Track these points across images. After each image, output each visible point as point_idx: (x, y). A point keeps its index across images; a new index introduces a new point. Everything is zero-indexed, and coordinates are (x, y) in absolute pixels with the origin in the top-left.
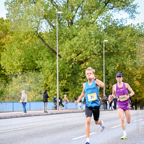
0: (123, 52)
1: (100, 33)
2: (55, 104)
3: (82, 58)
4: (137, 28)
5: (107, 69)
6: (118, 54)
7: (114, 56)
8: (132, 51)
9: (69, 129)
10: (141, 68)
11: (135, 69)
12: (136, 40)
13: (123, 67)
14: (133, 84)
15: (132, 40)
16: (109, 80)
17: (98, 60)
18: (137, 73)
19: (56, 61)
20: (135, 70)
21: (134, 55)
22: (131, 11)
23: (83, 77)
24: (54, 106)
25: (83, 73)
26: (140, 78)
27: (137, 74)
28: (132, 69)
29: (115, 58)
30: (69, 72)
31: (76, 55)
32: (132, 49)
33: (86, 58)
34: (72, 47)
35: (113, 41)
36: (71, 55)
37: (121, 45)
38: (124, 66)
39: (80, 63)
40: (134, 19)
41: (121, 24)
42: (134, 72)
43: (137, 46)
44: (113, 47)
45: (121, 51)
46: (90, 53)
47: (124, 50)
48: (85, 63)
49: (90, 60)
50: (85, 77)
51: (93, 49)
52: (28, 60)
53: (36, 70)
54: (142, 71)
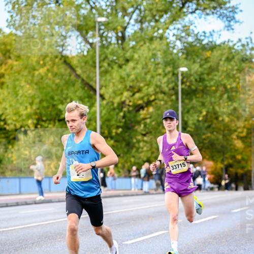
0: (214, 88)
1: (173, 55)
3: (142, 98)
4: (238, 47)
5: (186, 119)
7: (198, 95)
8: (229, 87)
9: (119, 225)
11: (235, 119)
13: (214, 116)
14: (231, 145)
15: (229, 69)
17: (170, 103)
18: (239, 126)
19: (95, 105)
20: (234, 121)
21: (234, 94)
22: (227, 18)
23: (144, 133)
25: (142, 126)
26: (244, 134)
27: (238, 128)
28: (229, 120)
29: (200, 99)
30: (119, 124)
31: (131, 94)
32: (229, 84)
33: (148, 99)
34: (122, 80)
35: (196, 69)
36: (122, 94)
38: (215, 114)
39: (137, 108)
40: (231, 31)
41: (211, 40)
44: (196, 80)
45: (211, 86)
46: (155, 90)
47: (216, 85)
48: (146, 109)
49: (156, 103)
50: (147, 133)
51: (161, 83)
52: (45, 104)
53: (60, 120)
54: (246, 123)
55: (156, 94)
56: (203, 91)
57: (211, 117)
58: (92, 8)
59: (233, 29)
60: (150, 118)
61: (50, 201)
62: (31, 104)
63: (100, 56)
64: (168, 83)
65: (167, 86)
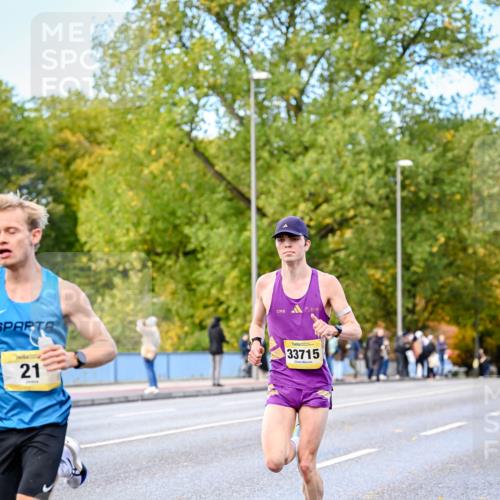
0: (458, 197)
1: (387, 138)
2: (247, 361)
3: (332, 214)
5: (409, 250)
6: (442, 203)
7: (430, 209)
11: (497, 251)
13: (459, 246)
14: (490, 296)
16: (414, 285)
17: (382, 223)
19: (248, 227)
20: (495, 255)
22: (483, 72)
24: (244, 366)
25: (332, 263)
28: (486, 252)
29: (435, 216)
31: (310, 206)
33: (342, 215)
34: (298, 181)
35: (427, 163)
36: (296, 206)
38: (461, 243)
39: (323, 232)
40: (491, 96)
41: (454, 111)
42: (494, 262)
44: (427, 182)
45: (453, 194)
46: (355, 199)
47: (462, 191)
48: (338, 233)
49: (357, 223)
50: (341, 276)
51: (365, 187)
52: (160, 225)
53: (186, 254)
55: (356, 206)
56: (439, 201)
57: (454, 247)
58: (243, 54)
59: (493, 93)
60: (346, 249)
61: (168, 396)
62: (137, 225)
63: (258, 140)
64: (377, 187)
65: (377, 192)
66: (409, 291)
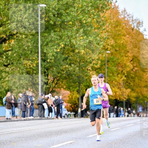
0: (71, 23)
5: (45, 51)
6: (62, 26)
7: (56, 29)
8: (84, 22)
10: (100, 50)
11: (90, 52)
12: (91, 4)
13: (71, 49)
14: (86, 76)
15: (84, 6)
16: (47, 69)
17: (31, 37)
18: (94, 58)
20: (90, 54)
21: (89, 29)
23: (6, 64)
25: (5, 57)
26: (99, 66)
27: (93, 60)
28: (85, 53)
29: (58, 33)
32: (84, 20)
33: (10, 33)
35: (54, 6)
37: (67, 11)
38: (72, 47)
42: (88, 57)
43: (94, 14)
44: (54, 15)
45: (68, 21)
47: (73, 20)
48: (7, 42)
49: (17, 37)
50: (9, 64)
54: (100, 55)
57: (68, 50)
60: (12, 50)
66: (45, 72)
